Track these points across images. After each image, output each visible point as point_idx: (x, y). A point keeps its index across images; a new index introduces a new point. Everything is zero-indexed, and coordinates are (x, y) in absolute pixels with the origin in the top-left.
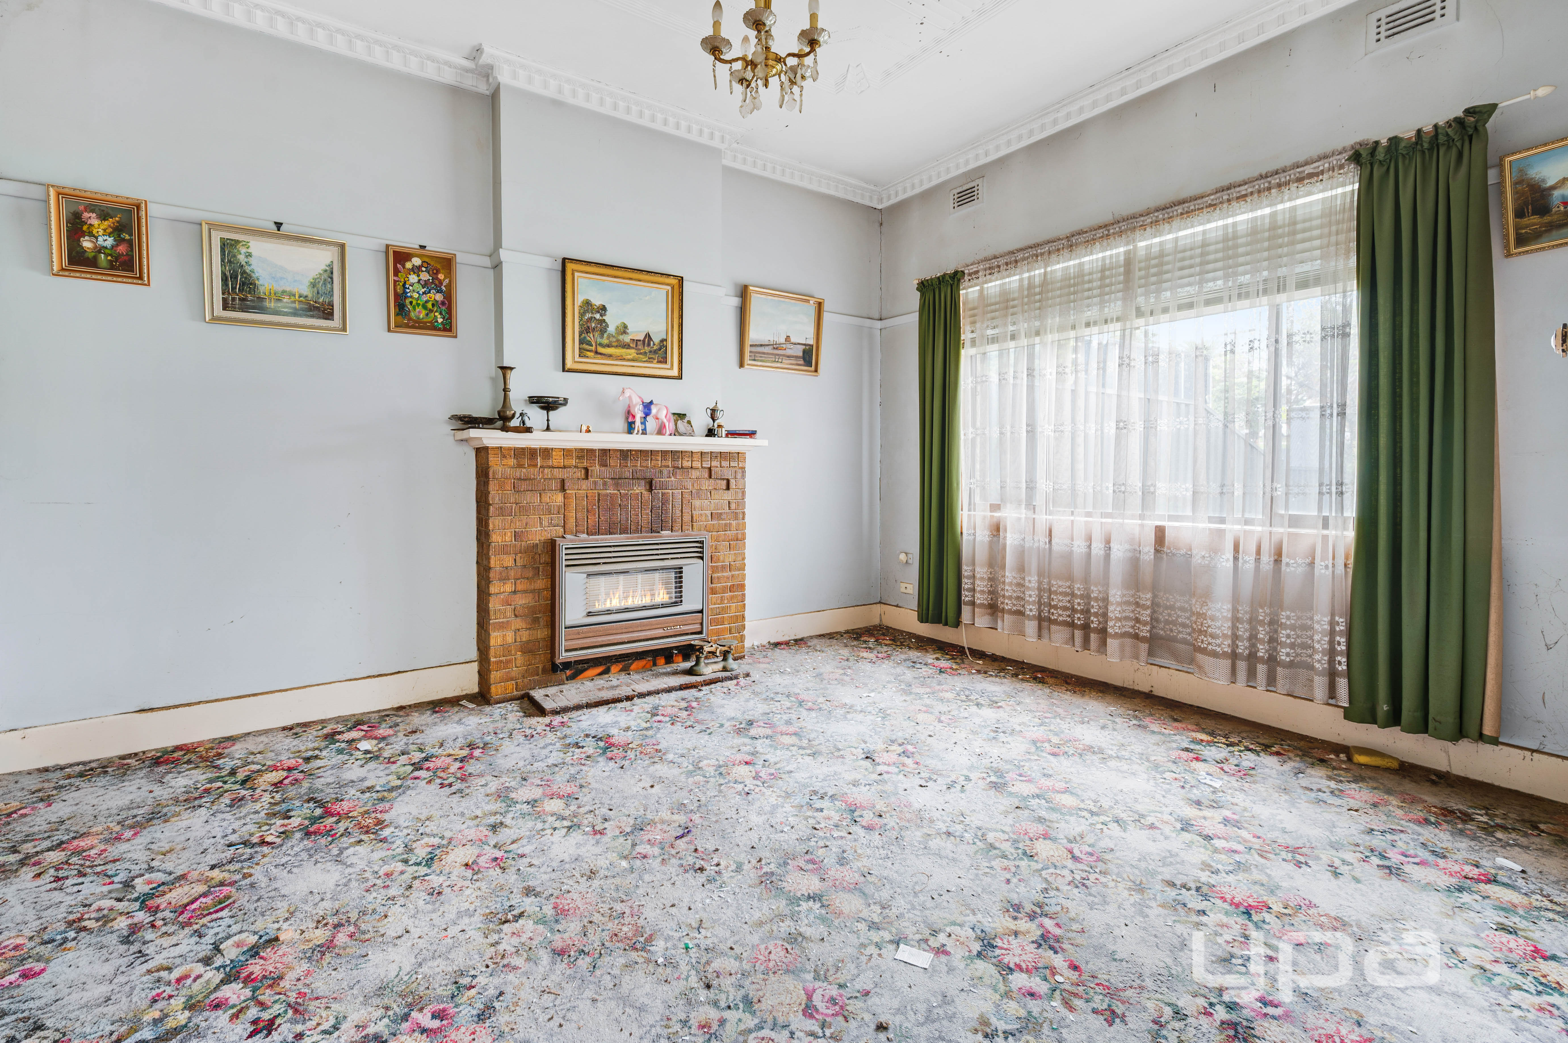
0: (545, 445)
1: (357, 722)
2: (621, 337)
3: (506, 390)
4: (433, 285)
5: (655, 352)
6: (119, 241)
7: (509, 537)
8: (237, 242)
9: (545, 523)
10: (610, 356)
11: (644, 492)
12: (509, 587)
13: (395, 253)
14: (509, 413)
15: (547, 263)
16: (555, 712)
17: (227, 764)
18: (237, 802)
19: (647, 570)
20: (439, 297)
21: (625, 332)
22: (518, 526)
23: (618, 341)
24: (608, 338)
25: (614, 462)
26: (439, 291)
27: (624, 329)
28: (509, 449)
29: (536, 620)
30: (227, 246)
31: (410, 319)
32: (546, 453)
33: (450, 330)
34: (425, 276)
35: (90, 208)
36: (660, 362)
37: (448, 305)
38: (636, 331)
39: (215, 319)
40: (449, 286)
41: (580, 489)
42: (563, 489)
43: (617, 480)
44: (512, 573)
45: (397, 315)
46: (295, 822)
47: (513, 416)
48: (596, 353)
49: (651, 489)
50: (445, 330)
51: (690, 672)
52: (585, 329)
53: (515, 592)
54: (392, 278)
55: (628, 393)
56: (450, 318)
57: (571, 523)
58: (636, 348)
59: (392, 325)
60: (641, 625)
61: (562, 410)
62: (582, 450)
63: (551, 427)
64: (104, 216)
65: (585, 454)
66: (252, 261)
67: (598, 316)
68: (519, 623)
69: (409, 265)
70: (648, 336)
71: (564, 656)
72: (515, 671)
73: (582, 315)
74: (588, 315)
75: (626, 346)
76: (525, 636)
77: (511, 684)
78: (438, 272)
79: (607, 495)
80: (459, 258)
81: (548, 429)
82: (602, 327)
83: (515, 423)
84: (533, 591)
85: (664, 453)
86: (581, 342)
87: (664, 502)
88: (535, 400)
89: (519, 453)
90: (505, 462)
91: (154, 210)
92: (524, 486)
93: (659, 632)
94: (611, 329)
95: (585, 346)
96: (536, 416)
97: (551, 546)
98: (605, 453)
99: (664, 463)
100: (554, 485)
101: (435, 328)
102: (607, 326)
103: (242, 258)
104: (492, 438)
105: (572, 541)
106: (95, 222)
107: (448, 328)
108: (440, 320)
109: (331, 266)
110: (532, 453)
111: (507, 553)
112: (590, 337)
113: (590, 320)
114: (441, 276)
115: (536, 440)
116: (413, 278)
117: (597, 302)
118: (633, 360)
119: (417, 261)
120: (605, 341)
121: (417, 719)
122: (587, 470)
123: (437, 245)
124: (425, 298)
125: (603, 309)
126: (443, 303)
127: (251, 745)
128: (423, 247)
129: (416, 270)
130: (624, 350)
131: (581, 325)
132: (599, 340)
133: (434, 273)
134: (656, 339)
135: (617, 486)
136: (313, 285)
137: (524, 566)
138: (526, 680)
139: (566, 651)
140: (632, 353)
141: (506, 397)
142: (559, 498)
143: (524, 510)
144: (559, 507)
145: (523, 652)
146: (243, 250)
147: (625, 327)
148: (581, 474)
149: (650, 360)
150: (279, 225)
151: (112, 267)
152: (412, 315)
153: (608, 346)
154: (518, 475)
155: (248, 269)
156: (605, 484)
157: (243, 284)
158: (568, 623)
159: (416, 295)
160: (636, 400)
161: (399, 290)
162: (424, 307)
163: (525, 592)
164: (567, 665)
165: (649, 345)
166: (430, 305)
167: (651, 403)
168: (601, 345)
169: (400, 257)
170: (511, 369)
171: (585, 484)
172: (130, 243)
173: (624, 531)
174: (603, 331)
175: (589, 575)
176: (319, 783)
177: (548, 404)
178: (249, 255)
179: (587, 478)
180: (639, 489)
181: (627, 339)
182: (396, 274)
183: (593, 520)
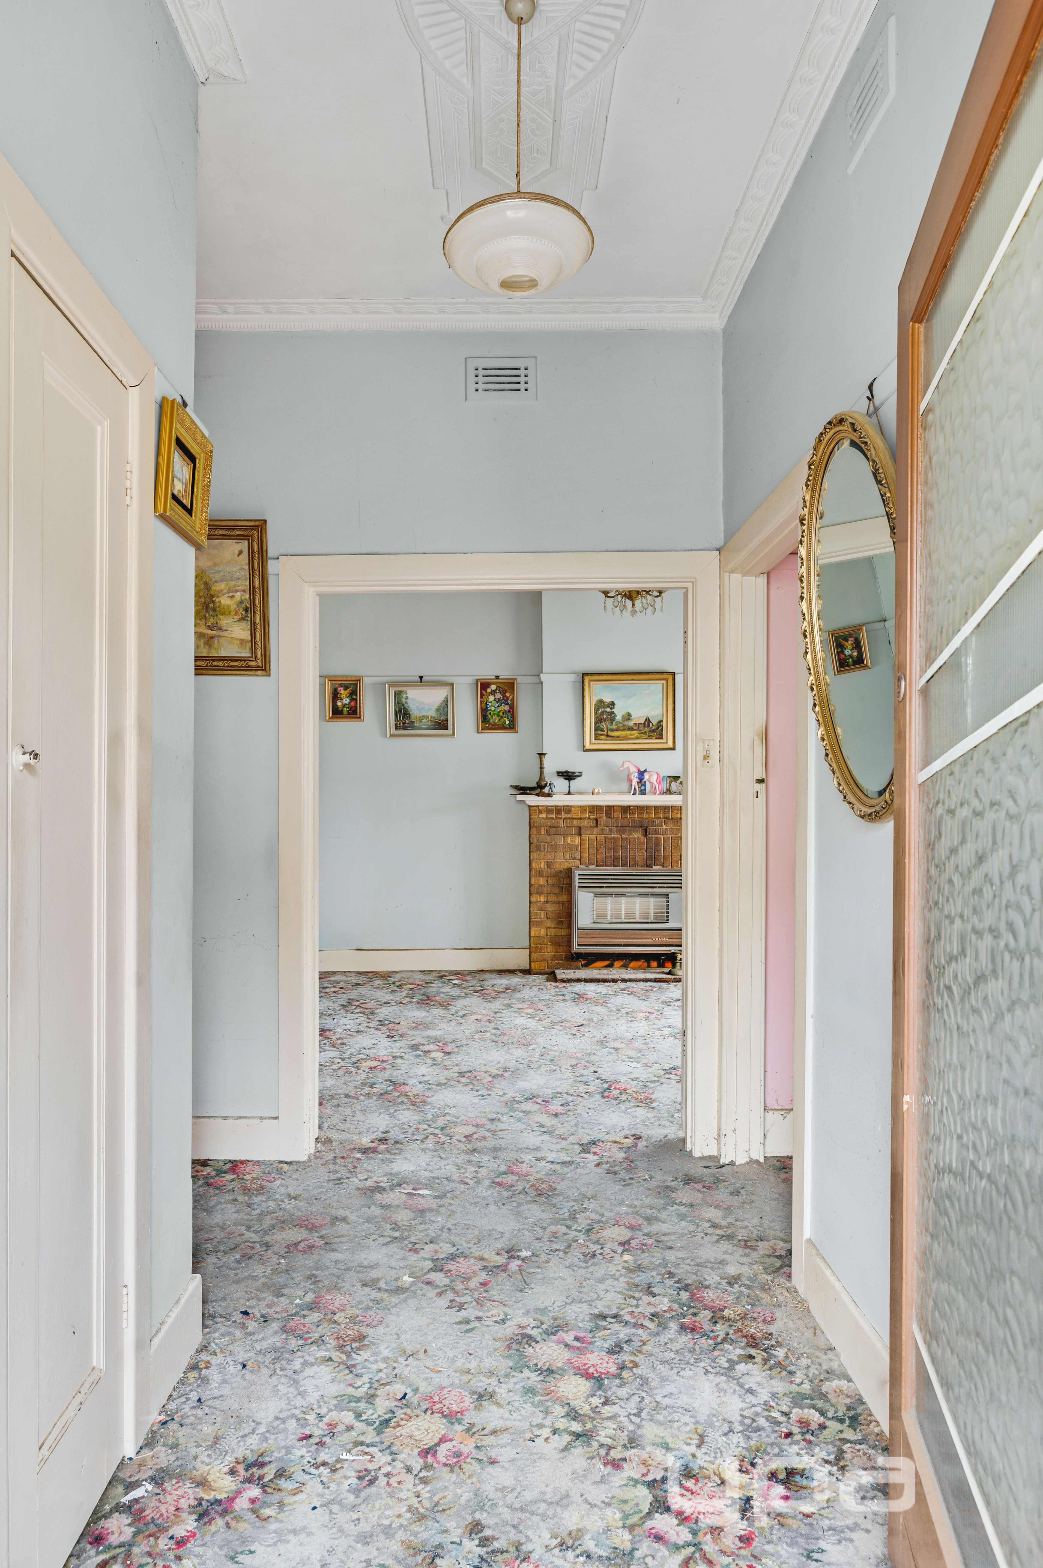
0: (566, 804)
1: (456, 973)
2: (626, 723)
3: (541, 768)
4: (504, 700)
5: (654, 731)
6: (352, 700)
7: (543, 865)
8: (402, 692)
9: (567, 856)
10: (618, 737)
11: (640, 836)
12: (543, 899)
13: (481, 684)
14: (543, 783)
15: (572, 677)
16: (563, 981)
17: (392, 980)
18: (393, 991)
19: (640, 894)
20: (507, 708)
21: (629, 719)
22: (549, 857)
23: (624, 725)
24: (616, 724)
25: (617, 814)
26: (507, 704)
27: (628, 717)
28: (543, 807)
29: (560, 922)
30: (398, 694)
31: (490, 724)
32: (568, 809)
33: (513, 728)
34: (498, 696)
35: (340, 685)
36: (657, 738)
37: (512, 713)
38: (638, 716)
39: (392, 736)
40: (513, 700)
41: (592, 836)
42: (580, 834)
43: (621, 828)
44: (545, 889)
45: (482, 722)
46: (415, 1000)
47: (546, 785)
48: (608, 736)
49: (646, 835)
50: (510, 728)
51: (670, 973)
52: (599, 720)
53: (547, 902)
54: (479, 700)
55: (626, 765)
56: (513, 720)
57: (586, 857)
58: (638, 729)
59: (480, 729)
60: (634, 934)
61: (578, 779)
62: (593, 807)
63: (571, 791)
64: (346, 688)
65: (596, 809)
66: (409, 701)
67: (608, 710)
68: (549, 923)
69: (489, 690)
70: (648, 720)
71: (576, 948)
72: (547, 956)
73: (596, 710)
74: (601, 710)
75: (631, 729)
76: (553, 932)
77: (544, 964)
78: (506, 692)
79: (611, 838)
80: (520, 680)
81: (569, 793)
82: (612, 716)
83: (546, 790)
84: (558, 902)
85: (657, 808)
86: (596, 730)
87: (657, 844)
88: (560, 774)
89: (549, 809)
90: (541, 815)
91: (366, 681)
92: (553, 831)
93: (649, 941)
94: (619, 717)
95: (599, 732)
96: (560, 784)
97: (569, 873)
98: (610, 809)
99: (657, 815)
100: (574, 830)
101: (504, 728)
102: (616, 716)
103: (403, 700)
104: (532, 800)
105: (583, 869)
106: (342, 692)
107: (512, 727)
108: (507, 722)
109: (446, 698)
110: (558, 809)
111: (541, 876)
112: (603, 725)
113: (603, 713)
114: (508, 694)
115: (559, 800)
116: (491, 698)
117: (607, 700)
118: (636, 739)
119: (493, 687)
120: (614, 727)
121: (487, 976)
122: (597, 820)
123: (505, 674)
124: (498, 709)
125: (612, 704)
126: (509, 711)
127: (403, 975)
128: (497, 677)
129: (493, 692)
130: (628, 732)
131: (596, 718)
132: (609, 727)
133: (503, 693)
134: (654, 722)
135: (619, 832)
136: (438, 710)
137: (553, 885)
138: (554, 963)
139: (579, 945)
140: (635, 733)
141: (541, 773)
142: (577, 840)
143: (554, 848)
144: (577, 846)
145: (553, 944)
146: (404, 696)
147: (629, 715)
148: (593, 823)
149: (650, 737)
150: (421, 678)
151: (349, 714)
152: (491, 721)
153: (617, 730)
154: (549, 824)
155: (406, 706)
156: (610, 830)
157: (404, 714)
158: (580, 926)
159: (493, 708)
160: (633, 770)
161: (484, 707)
162: (498, 715)
163: (554, 902)
164: (580, 956)
165: (648, 726)
166: (501, 714)
167: (645, 771)
168: (612, 730)
169: (484, 686)
170: (545, 754)
171: (595, 831)
172: (356, 700)
173: (624, 865)
174: (612, 720)
175: (596, 894)
176: (429, 991)
177: (568, 776)
178: (407, 698)
179: (597, 826)
180: (637, 835)
181: (631, 723)
182: (482, 697)
183: (601, 855)
